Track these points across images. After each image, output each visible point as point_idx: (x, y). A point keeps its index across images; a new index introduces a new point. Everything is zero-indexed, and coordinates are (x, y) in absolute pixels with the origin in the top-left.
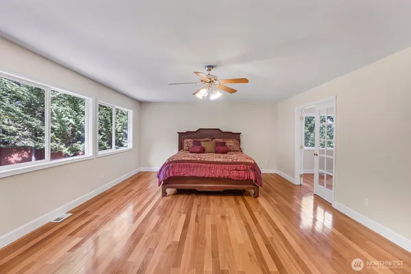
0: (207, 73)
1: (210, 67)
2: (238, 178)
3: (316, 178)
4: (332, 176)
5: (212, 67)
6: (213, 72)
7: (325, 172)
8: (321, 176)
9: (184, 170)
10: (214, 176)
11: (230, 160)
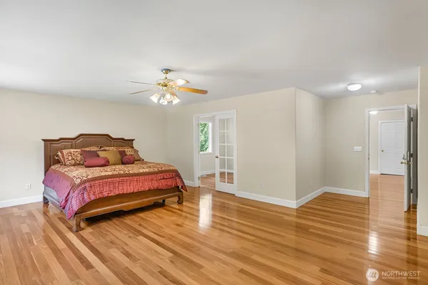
0: (164, 76)
1: (167, 71)
2: (167, 187)
3: (218, 175)
4: (233, 174)
5: (170, 70)
6: (170, 75)
7: (226, 171)
8: (222, 174)
9: (106, 189)
10: (142, 189)
11: (156, 170)
